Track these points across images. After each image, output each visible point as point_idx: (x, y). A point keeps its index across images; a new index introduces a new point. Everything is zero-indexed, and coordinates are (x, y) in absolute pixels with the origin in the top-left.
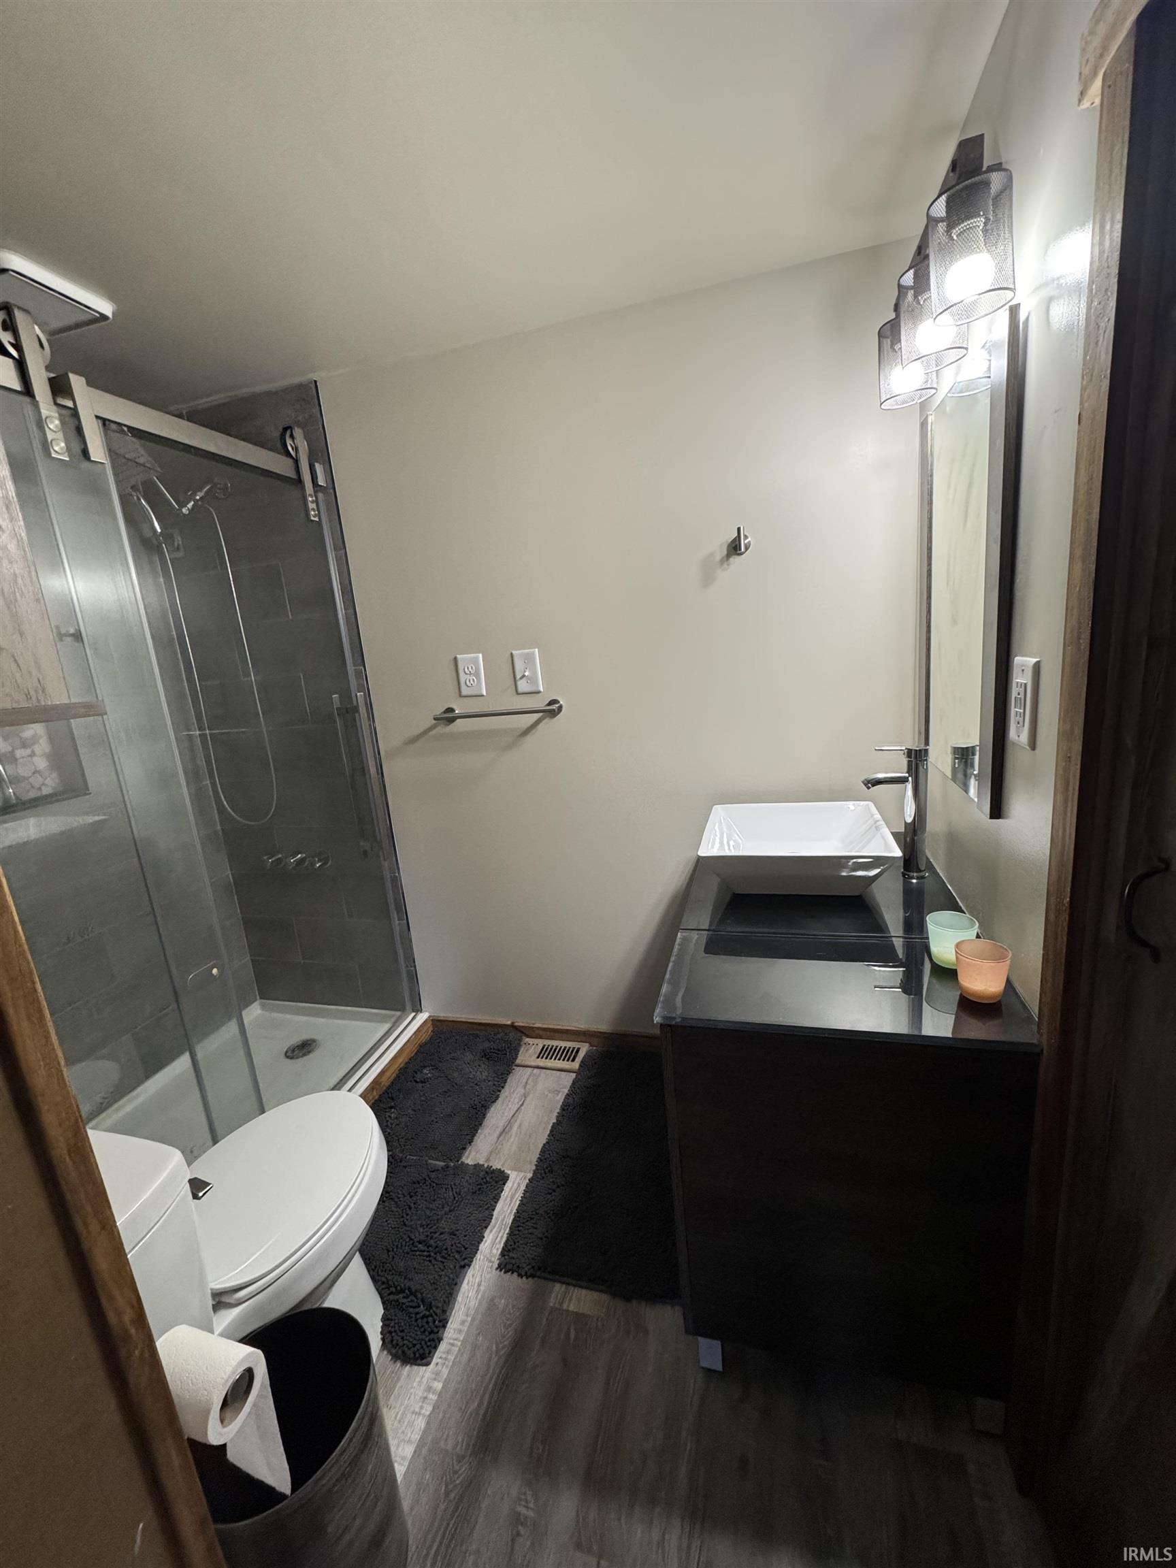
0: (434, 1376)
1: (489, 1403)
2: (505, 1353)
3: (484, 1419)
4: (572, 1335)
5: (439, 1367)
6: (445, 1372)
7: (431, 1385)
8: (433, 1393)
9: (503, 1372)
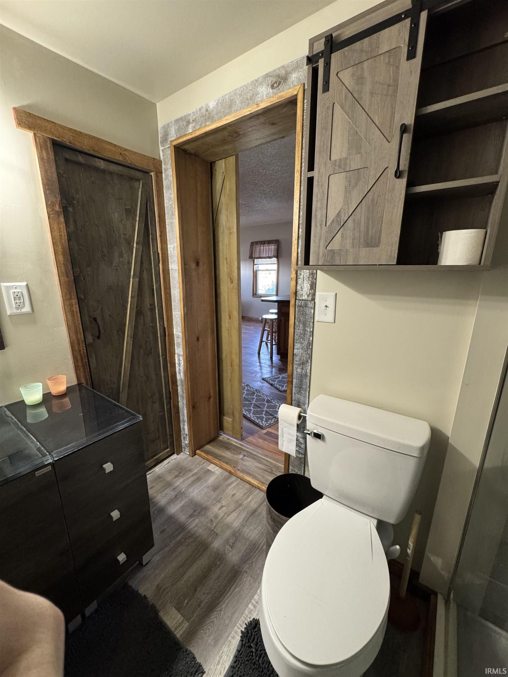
0: (252, 612)
1: (230, 588)
2: (218, 608)
3: (235, 582)
4: (186, 601)
5: (249, 616)
6: (246, 612)
7: (254, 608)
8: (253, 604)
9: (222, 599)
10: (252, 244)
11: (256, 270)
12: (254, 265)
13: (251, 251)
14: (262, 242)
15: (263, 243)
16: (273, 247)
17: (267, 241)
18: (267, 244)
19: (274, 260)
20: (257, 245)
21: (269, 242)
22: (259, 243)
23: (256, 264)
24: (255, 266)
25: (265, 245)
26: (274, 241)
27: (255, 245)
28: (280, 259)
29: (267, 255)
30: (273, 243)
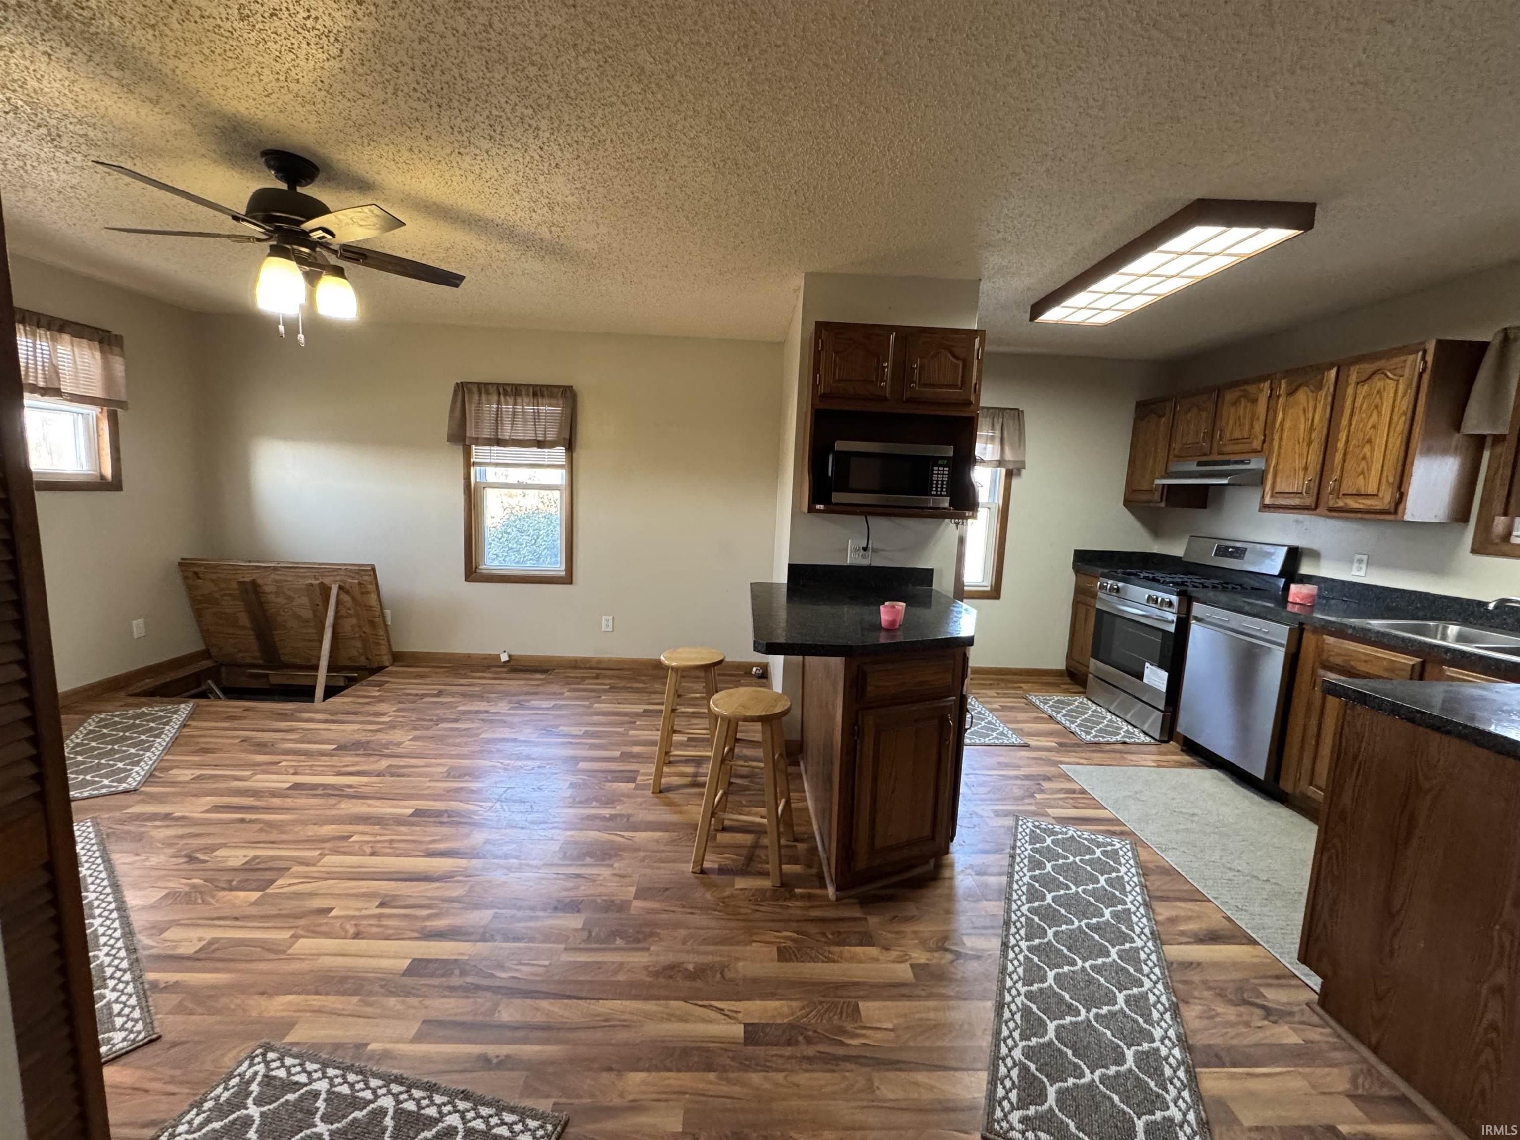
10: (462, 390)
11: (476, 483)
12: (468, 464)
13: (457, 413)
14: (509, 389)
15: (512, 391)
16: (551, 410)
17: (528, 386)
18: (528, 395)
19: (559, 453)
20: (484, 397)
21: (538, 392)
22: (493, 390)
23: (474, 464)
24: (472, 470)
25: (519, 400)
26: (556, 390)
27: (476, 397)
28: (581, 454)
29: (530, 436)
30: (552, 396)
